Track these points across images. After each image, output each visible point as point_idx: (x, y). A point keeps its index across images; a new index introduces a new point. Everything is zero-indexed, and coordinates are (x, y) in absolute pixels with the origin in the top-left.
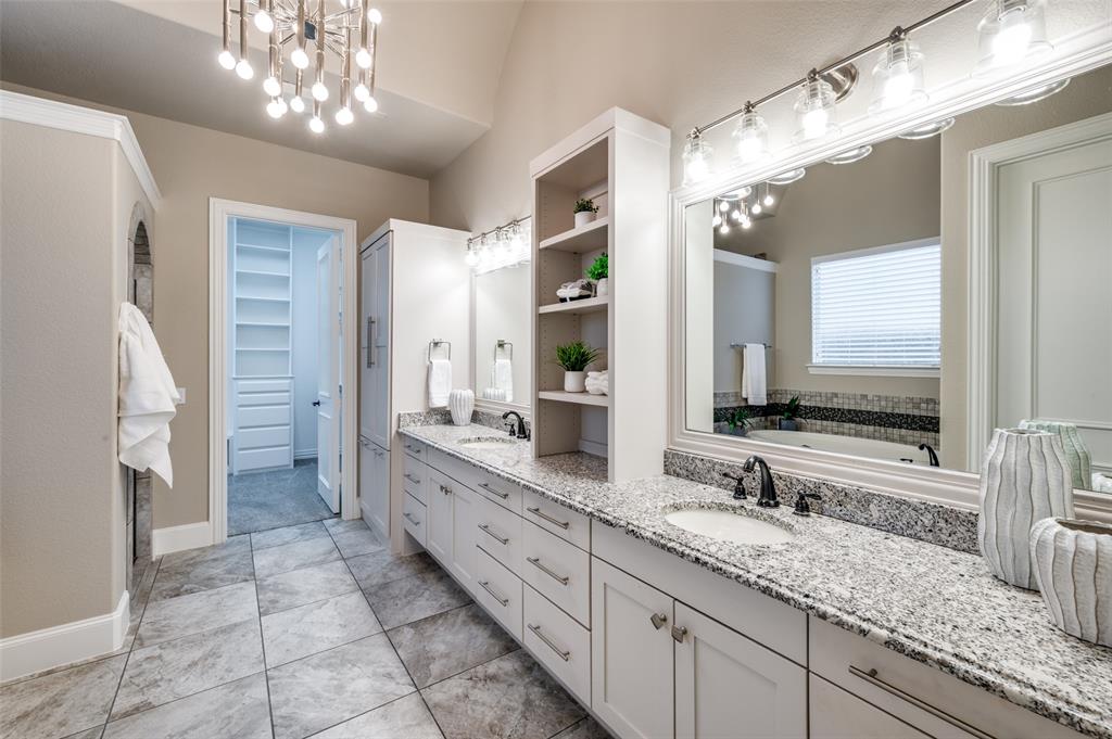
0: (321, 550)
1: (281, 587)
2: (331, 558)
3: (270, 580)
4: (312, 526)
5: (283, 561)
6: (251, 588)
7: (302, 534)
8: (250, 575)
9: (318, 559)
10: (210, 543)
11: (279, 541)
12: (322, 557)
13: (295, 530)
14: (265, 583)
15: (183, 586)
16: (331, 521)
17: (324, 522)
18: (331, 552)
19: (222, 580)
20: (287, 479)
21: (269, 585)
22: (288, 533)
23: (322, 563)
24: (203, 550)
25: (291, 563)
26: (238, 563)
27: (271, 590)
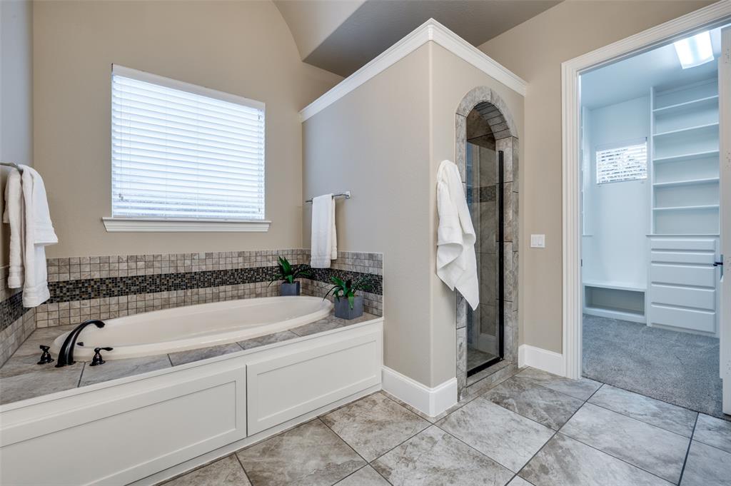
0: (658, 449)
1: (568, 458)
2: (662, 470)
3: (568, 443)
4: (680, 412)
5: (601, 432)
6: (545, 436)
7: (654, 415)
8: (558, 424)
9: (641, 458)
10: (563, 375)
11: (620, 407)
12: (650, 460)
13: (652, 405)
14: (561, 443)
15: (508, 398)
16: (710, 421)
17: (701, 416)
18: (668, 461)
19: (535, 412)
20: (700, 347)
21: (561, 448)
22: (640, 404)
23: (643, 467)
24: (554, 377)
25: (607, 440)
26: (562, 405)
27: (556, 455)
